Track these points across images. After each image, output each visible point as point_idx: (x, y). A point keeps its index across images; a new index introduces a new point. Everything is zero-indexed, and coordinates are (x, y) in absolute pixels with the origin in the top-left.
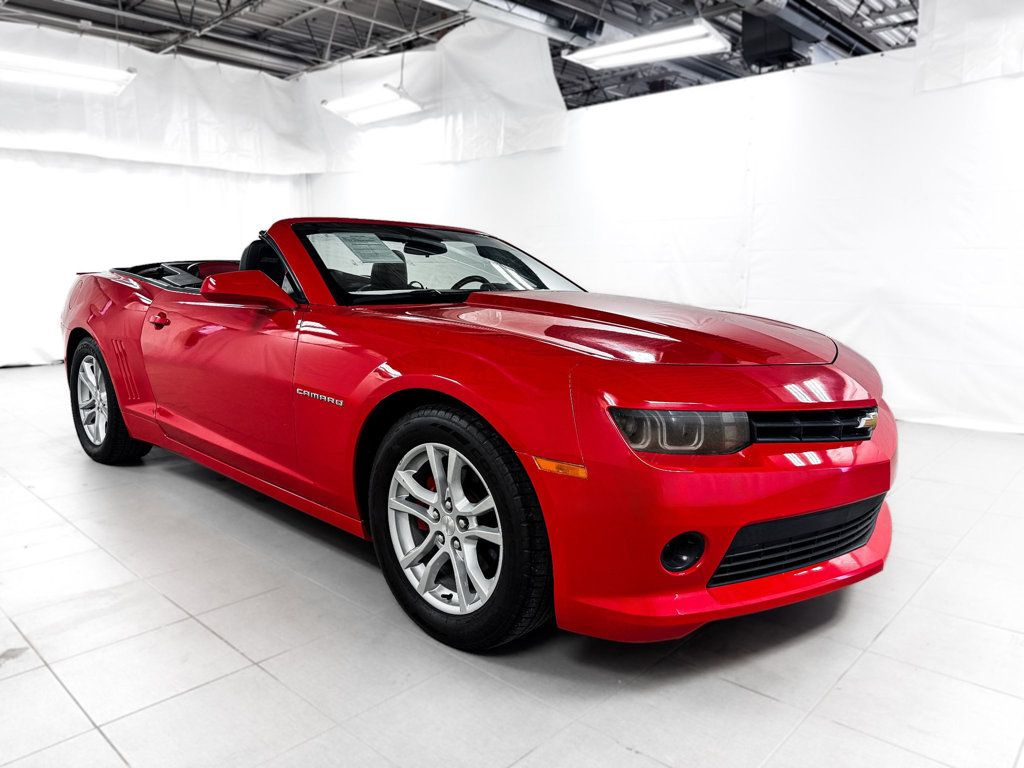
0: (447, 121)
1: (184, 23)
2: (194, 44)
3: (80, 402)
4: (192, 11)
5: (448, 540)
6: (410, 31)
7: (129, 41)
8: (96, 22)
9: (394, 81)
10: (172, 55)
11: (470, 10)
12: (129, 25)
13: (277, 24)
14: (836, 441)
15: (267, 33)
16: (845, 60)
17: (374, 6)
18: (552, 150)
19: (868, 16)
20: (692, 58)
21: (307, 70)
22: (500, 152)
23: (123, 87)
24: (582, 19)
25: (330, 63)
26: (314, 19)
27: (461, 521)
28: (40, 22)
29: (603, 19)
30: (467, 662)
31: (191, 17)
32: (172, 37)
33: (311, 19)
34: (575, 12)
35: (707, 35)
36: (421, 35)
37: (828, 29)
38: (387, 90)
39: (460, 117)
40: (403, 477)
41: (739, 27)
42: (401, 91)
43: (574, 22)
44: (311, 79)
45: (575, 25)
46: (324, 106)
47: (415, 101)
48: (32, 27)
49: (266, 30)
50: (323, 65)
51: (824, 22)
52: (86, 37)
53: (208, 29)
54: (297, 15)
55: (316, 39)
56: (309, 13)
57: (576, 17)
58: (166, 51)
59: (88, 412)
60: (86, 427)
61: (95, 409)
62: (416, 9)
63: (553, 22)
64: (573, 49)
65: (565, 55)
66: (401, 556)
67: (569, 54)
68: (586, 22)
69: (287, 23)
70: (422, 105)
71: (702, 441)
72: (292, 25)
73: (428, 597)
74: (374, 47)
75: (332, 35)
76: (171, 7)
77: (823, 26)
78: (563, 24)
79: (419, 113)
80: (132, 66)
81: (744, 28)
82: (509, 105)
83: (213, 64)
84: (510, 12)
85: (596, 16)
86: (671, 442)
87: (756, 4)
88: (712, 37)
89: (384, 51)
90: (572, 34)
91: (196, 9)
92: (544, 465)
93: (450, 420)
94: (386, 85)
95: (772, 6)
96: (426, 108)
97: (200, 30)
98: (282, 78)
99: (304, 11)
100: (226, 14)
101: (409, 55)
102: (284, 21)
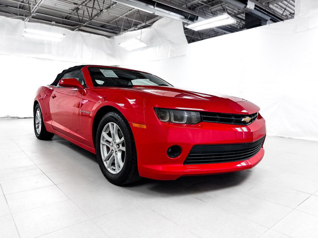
0: (154, 48)
1: (80, 22)
2: (82, 28)
3: (36, 122)
4: (82, 19)
5: (114, 151)
6: (144, 22)
7: (66, 27)
8: (56, 23)
9: (139, 37)
10: (77, 32)
11: (155, 13)
12: (66, 23)
13: (108, 23)
14: (233, 124)
15: (106, 25)
16: (272, 24)
17: (134, 16)
18: (183, 56)
19: (290, 15)
20: (223, 26)
21: (116, 35)
22: (169, 57)
23: (62, 40)
24: (192, 16)
25: (122, 33)
26: (118, 21)
27: (118, 146)
28: (41, 23)
29: (198, 15)
30: (116, 188)
31: (82, 21)
32: (77, 27)
33: (117, 21)
34: (189, 14)
35: (228, 18)
36: (147, 24)
37: (270, 17)
38: (136, 40)
39: (158, 47)
40: (104, 134)
41: (244, 18)
42: (141, 40)
43: (189, 17)
44: (117, 38)
45: (189, 18)
46: (119, 45)
47: (145, 43)
48: (39, 24)
49: (105, 24)
50: (120, 34)
51: (269, 15)
52: (54, 27)
53: (86, 23)
54: (113, 20)
55: (118, 27)
56: (117, 19)
57: (190, 15)
58: (75, 30)
59: (37, 125)
60: (37, 129)
61: (39, 124)
62: (145, 16)
63: (183, 17)
64: (188, 24)
65: (186, 26)
66: (103, 158)
67: (187, 26)
68: (193, 17)
69: (111, 22)
70: (147, 44)
71: (186, 121)
72: (113, 23)
73: (109, 170)
74: (134, 28)
75: (123, 25)
76: (77, 18)
77: (269, 16)
78: (186, 18)
79: (147, 47)
80: (65, 34)
81: (246, 19)
82: (172, 43)
83: (89, 34)
84: (169, 14)
85: (196, 15)
86: (174, 120)
87: (244, 9)
88: (230, 18)
89: (136, 29)
90: (188, 20)
91: (84, 18)
92: (135, 125)
93: (114, 114)
94: (136, 38)
95: (249, 9)
96: (148, 45)
97: (84, 24)
98: (109, 38)
99: (115, 19)
100: (91, 19)
101: (144, 30)
102: (110, 22)
